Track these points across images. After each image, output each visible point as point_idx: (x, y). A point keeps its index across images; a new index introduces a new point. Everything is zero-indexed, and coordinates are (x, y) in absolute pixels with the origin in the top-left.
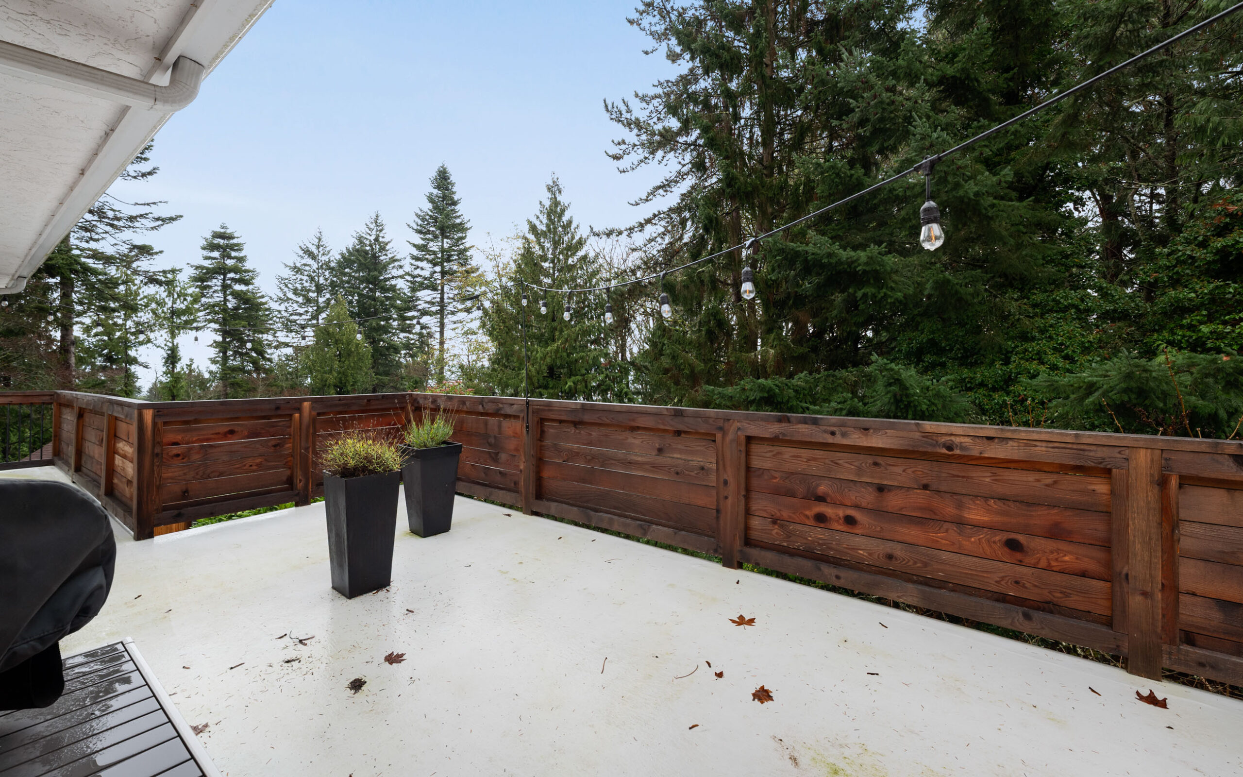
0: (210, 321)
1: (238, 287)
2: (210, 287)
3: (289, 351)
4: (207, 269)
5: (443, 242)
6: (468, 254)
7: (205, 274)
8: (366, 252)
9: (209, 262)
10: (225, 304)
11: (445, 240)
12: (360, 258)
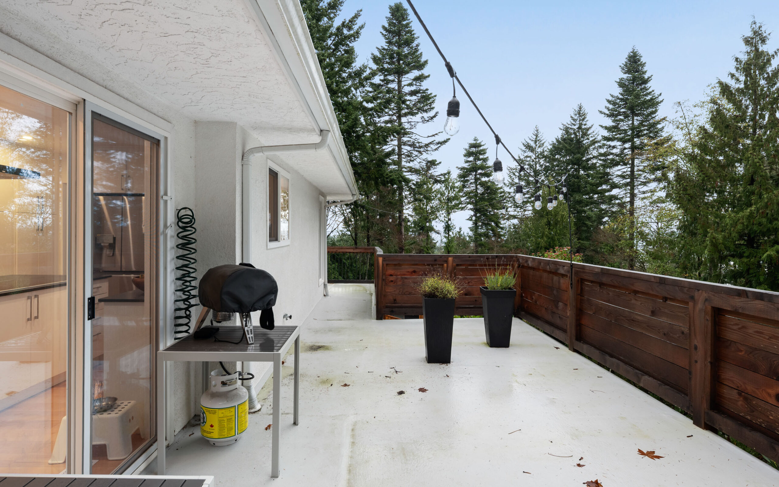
0: (468, 203)
1: (484, 179)
2: (468, 181)
3: (515, 221)
4: (467, 169)
5: (633, 121)
6: (659, 126)
7: (466, 172)
8: (571, 140)
9: (467, 164)
10: (476, 191)
11: (635, 118)
12: (567, 146)
